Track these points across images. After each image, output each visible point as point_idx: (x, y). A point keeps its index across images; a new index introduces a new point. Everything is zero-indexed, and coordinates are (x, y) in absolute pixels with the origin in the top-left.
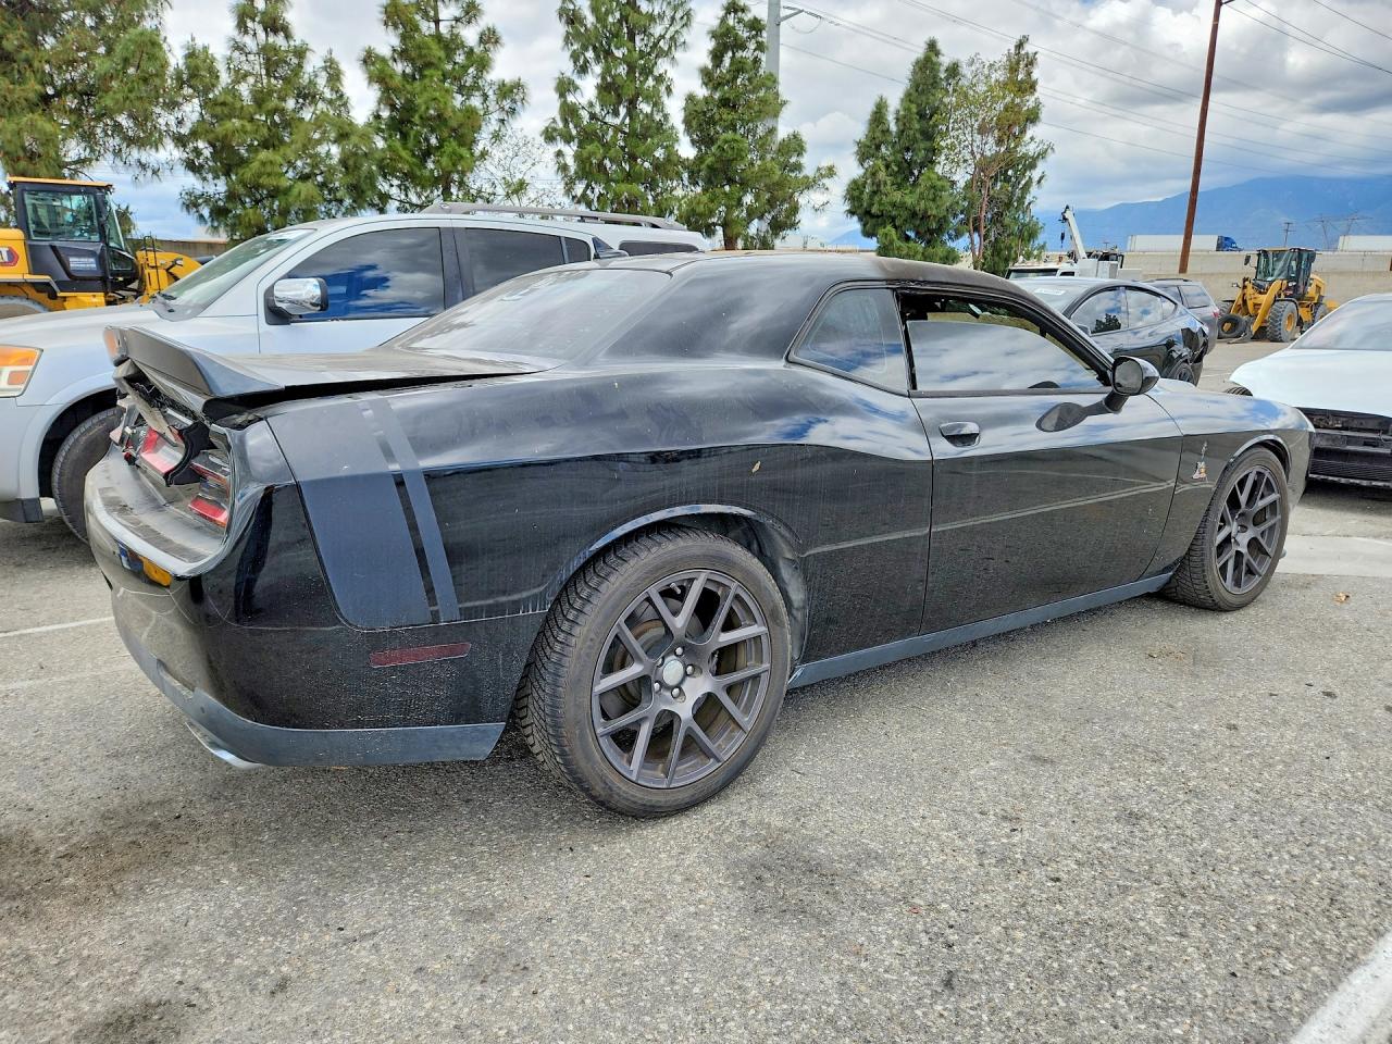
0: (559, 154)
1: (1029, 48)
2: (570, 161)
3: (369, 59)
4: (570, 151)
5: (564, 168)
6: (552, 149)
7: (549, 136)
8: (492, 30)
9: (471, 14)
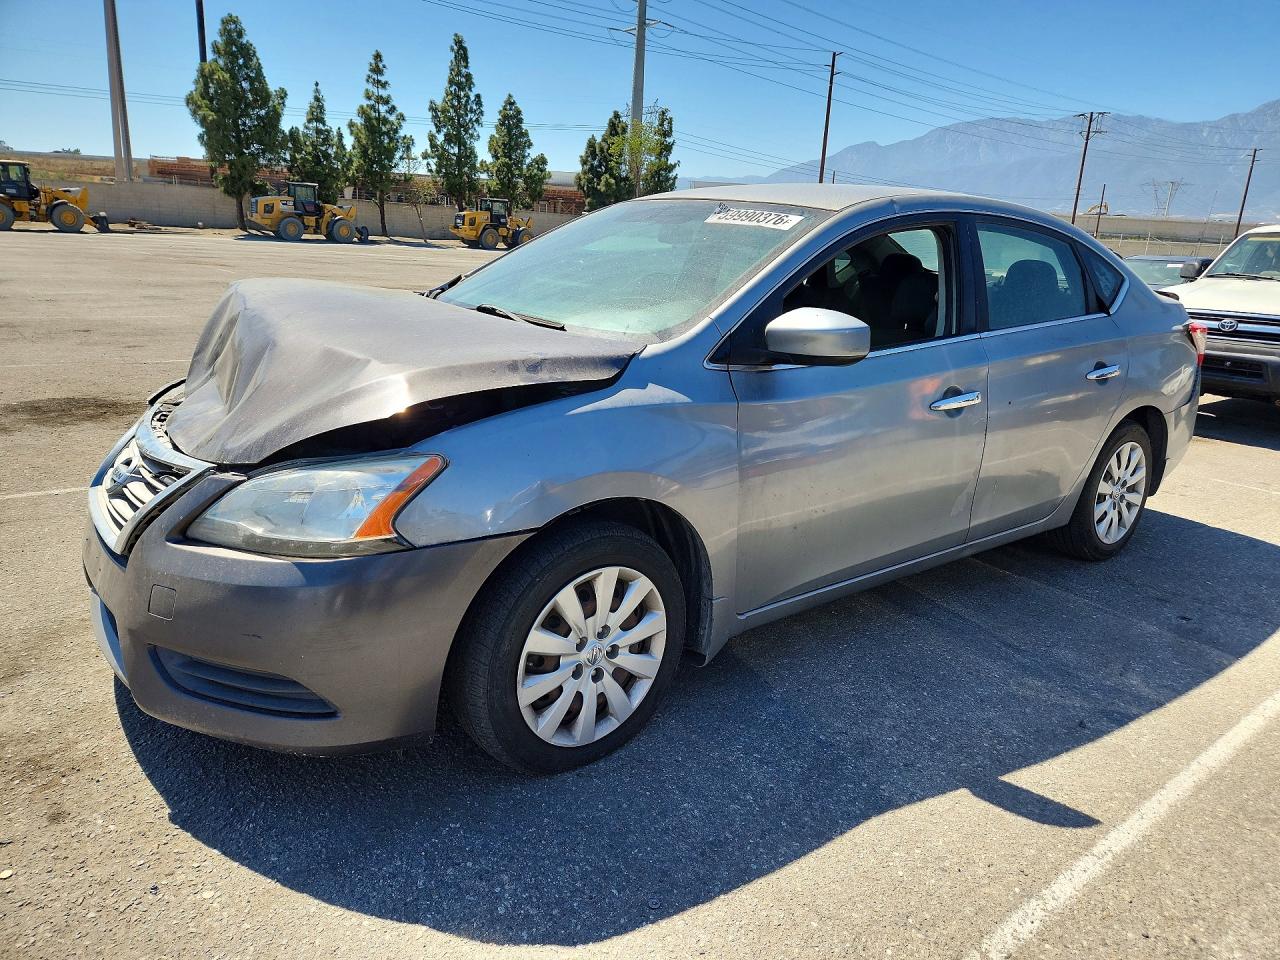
0: (428, 164)
2: (434, 167)
3: (351, 125)
4: (433, 162)
5: (430, 171)
6: (425, 162)
7: (425, 156)
8: (402, 115)
9: (392, 110)
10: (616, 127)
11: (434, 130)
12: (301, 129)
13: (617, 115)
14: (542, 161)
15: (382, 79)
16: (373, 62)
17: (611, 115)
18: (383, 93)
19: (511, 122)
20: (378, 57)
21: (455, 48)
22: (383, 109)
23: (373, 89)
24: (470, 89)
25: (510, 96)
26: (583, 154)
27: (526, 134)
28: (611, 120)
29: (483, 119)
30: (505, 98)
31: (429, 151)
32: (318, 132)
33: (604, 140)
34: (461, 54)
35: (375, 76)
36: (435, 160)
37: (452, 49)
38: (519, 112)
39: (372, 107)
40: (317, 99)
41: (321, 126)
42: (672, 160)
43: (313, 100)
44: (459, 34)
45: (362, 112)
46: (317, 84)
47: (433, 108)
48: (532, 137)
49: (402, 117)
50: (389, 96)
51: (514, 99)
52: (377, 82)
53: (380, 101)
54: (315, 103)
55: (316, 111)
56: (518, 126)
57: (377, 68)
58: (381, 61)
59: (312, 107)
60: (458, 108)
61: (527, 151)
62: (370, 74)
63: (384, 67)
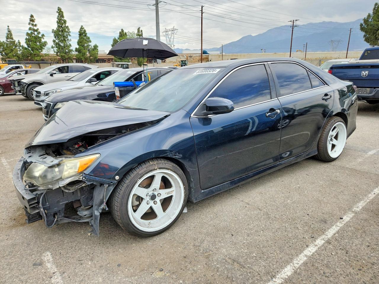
0: (54, 50)
1: (140, 30)
3: (26, 39)
4: (56, 49)
5: (55, 52)
6: (53, 49)
7: (52, 47)
9: (39, 33)
10: (122, 34)
11: (55, 39)
12: (5, 42)
13: (122, 30)
14: (96, 47)
15: (34, 23)
16: (30, 18)
17: (120, 31)
18: (35, 28)
19: (82, 34)
20: (32, 16)
21: (58, 12)
22: (36, 33)
23: (31, 26)
24: (65, 24)
25: (82, 26)
26: (112, 44)
27: (89, 38)
28: (120, 33)
29: (70, 34)
30: (80, 27)
31: (54, 46)
32: (11, 42)
33: (118, 39)
34: (60, 13)
35: (32, 23)
37: (57, 12)
38: (85, 31)
39: (32, 33)
40: (9, 31)
41: (12, 40)
43: (7, 32)
44: (60, 7)
45: (28, 34)
46: (8, 27)
47: (53, 31)
48: (91, 39)
49: (43, 35)
50: (38, 29)
51: (84, 27)
52: (33, 25)
53: (35, 30)
54: (9, 33)
55: (9, 35)
56: (85, 36)
57: (32, 20)
58: (33, 17)
59: (7, 34)
60: (62, 31)
61: (90, 44)
62: (30, 22)
63: (35, 19)
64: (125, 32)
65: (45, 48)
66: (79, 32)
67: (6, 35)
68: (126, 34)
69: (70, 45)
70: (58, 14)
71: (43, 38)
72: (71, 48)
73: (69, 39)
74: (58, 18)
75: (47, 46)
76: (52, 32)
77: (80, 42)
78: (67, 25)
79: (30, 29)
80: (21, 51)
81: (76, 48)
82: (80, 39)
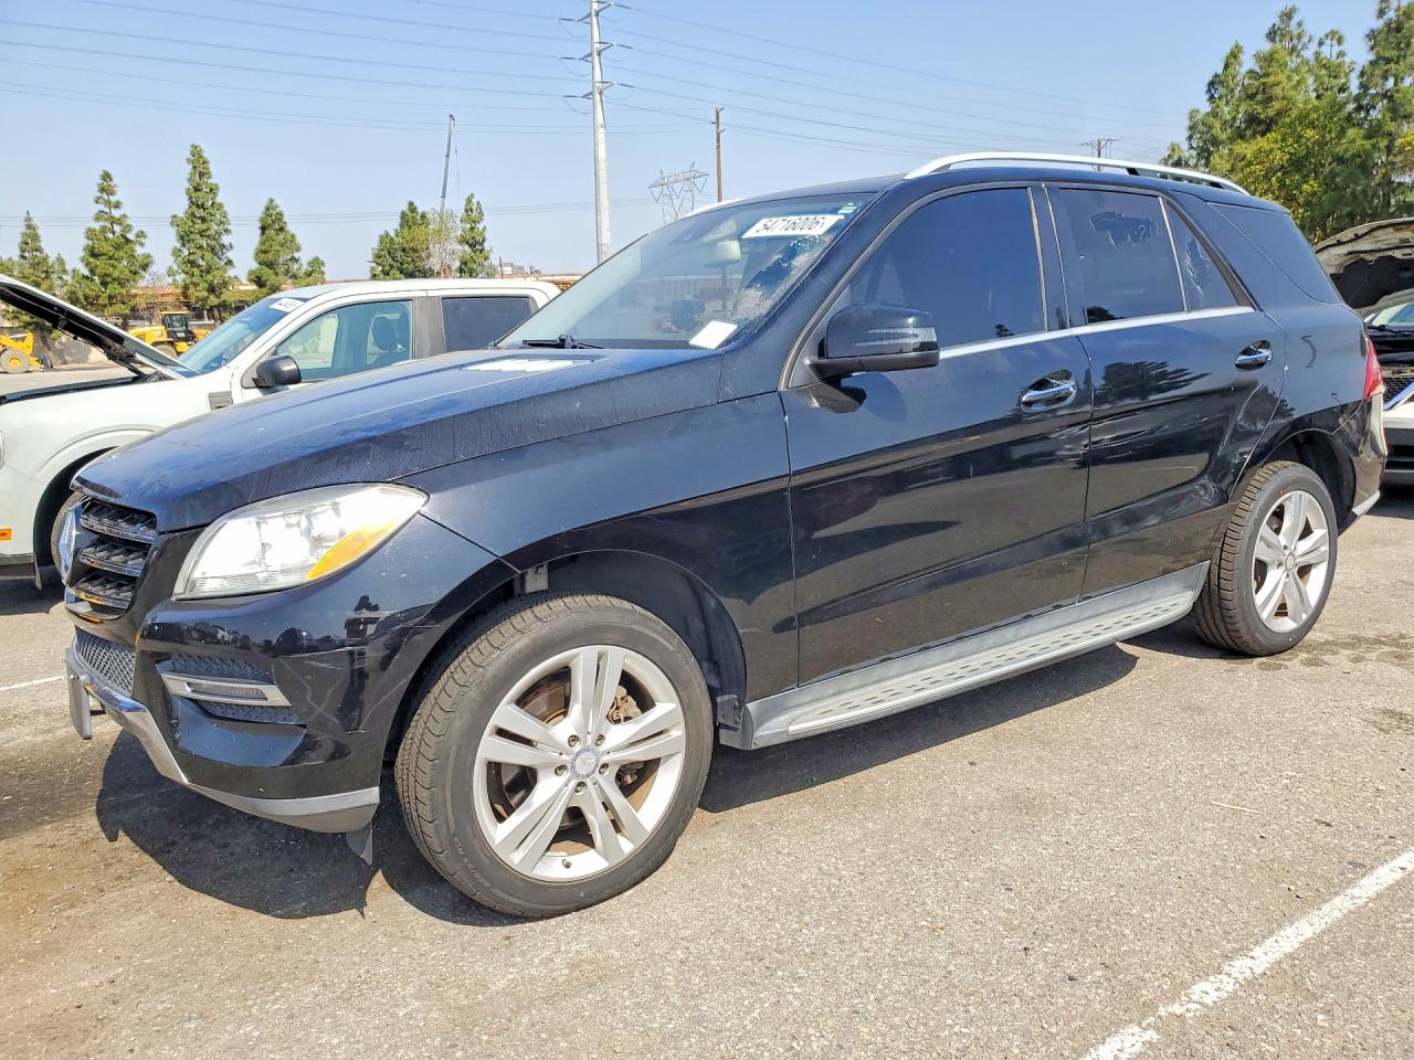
0: (175, 280)
1: (474, 201)
4: (181, 278)
5: (177, 287)
6: (171, 278)
7: (171, 273)
8: (142, 232)
9: (129, 228)
10: (411, 218)
11: (178, 245)
12: (16, 259)
13: (411, 204)
14: (318, 262)
15: (113, 199)
16: (101, 182)
17: (405, 208)
18: (116, 213)
19: (271, 224)
20: (107, 176)
21: (193, 159)
22: (117, 228)
23: (102, 207)
24: (213, 198)
25: (272, 200)
27: (293, 236)
28: (403, 215)
29: (229, 227)
30: (264, 203)
31: (175, 267)
32: (35, 259)
33: (397, 234)
34: (199, 163)
35: (106, 197)
36: (183, 276)
37: (188, 160)
38: (280, 215)
39: (102, 227)
40: (29, 227)
41: (38, 255)
42: (487, 246)
43: (24, 230)
44: (198, 144)
45: (90, 233)
46: (28, 212)
47: (175, 221)
48: (299, 240)
49: (141, 234)
50: (125, 216)
51: (277, 202)
52: (108, 203)
53: (113, 221)
54: (28, 231)
55: (30, 240)
56: (281, 229)
57: (106, 186)
58: (111, 180)
59: (24, 235)
60: (203, 220)
61: (296, 255)
62: (99, 195)
63: (115, 186)
64: (420, 211)
65: (146, 275)
66: (262, 220)
67: (19, 239)
68: (423, 216)
69: (229, 262)
70: (191, 166)
71: (142, 244)
72: (231, 273)
73: (226, 243)
74: (189, 180)
75: (152, 269)
76: (172, 224)
77: (266, 252)
78: (218, 200)
79: (97, 218)
80: (65, 289)
81: (251, 272)
82: (263, 243)
